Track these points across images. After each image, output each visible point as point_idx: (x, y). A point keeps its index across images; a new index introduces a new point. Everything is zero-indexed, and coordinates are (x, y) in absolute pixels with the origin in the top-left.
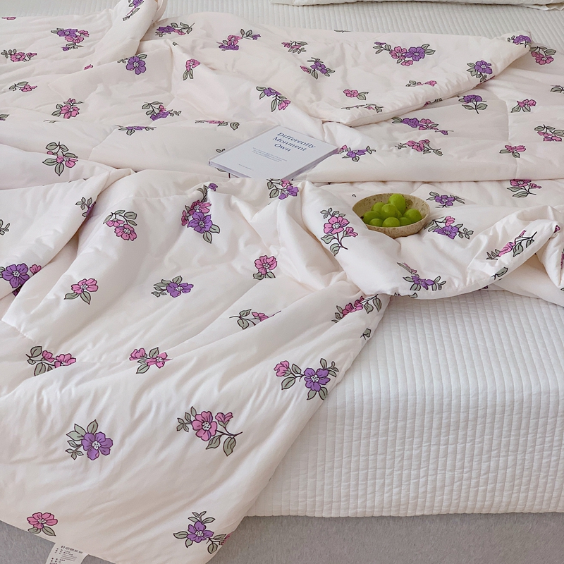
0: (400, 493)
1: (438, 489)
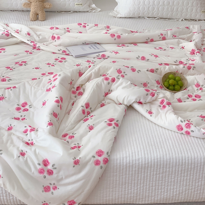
0: (167, 195)
1: (180, 193)
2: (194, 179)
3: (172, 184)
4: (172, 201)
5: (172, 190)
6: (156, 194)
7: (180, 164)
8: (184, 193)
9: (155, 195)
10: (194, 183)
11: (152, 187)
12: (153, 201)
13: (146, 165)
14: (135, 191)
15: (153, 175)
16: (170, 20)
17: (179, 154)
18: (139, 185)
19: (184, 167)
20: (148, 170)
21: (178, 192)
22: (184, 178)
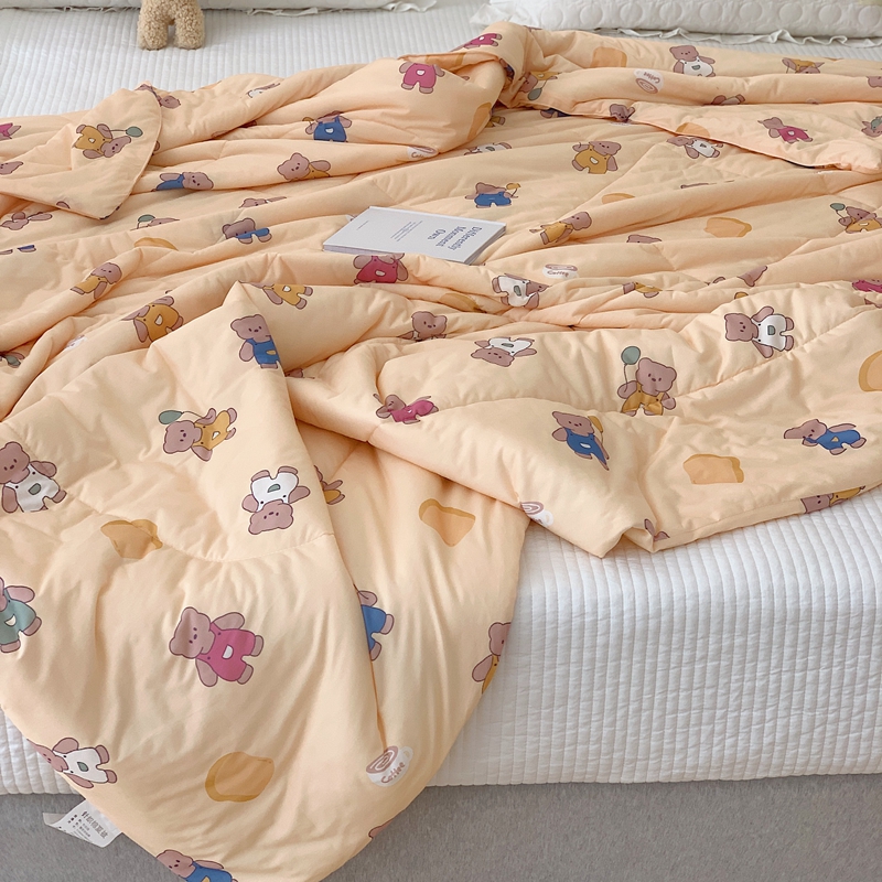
0: (735, 745)
1: (790, 738)
2: (846, 681)
3: (758, 699)
4: (756, 770)
5: (757, 727)
6: (692, 740)
7: (790, 615)
8: (804, 739)
9: (686, 747)
10: (844, 698)
11: (674, 715)
12: (675, 772)
14: (605, 731)
15: (680, 665)
16: (731, 41)
17: (782, 576)
18: (620, 705)
19: (805, 630)
20: (657, 643)
21: (778, 735)
22: (805, 677)
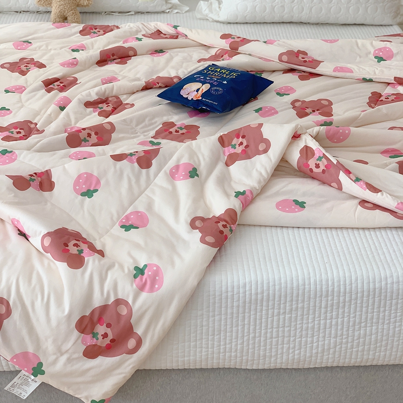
2: (351, 324)
3: (310, 333)
4: (310, 364)
5: (310, 345)
6: (280, 352)
7: (324, 293)
8: (332, 351)
10: (350, 332)
11: (271, 340)
12: (272, 365)
13: (259, 296)
14: (239, 347)
15: (273, 316)
18: (245, 334)
19: (331, 301)
20: (262, 306)
21: (320, 349)
22: (331, 322)
